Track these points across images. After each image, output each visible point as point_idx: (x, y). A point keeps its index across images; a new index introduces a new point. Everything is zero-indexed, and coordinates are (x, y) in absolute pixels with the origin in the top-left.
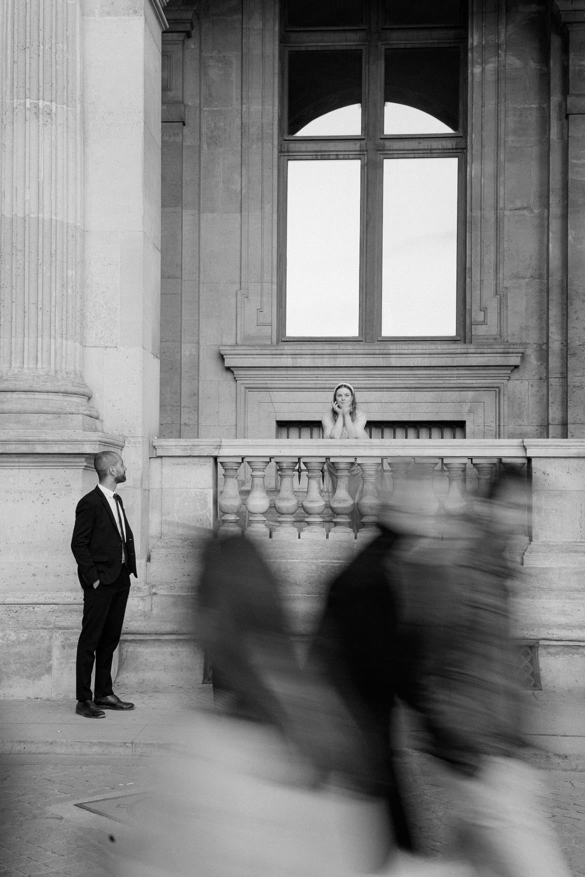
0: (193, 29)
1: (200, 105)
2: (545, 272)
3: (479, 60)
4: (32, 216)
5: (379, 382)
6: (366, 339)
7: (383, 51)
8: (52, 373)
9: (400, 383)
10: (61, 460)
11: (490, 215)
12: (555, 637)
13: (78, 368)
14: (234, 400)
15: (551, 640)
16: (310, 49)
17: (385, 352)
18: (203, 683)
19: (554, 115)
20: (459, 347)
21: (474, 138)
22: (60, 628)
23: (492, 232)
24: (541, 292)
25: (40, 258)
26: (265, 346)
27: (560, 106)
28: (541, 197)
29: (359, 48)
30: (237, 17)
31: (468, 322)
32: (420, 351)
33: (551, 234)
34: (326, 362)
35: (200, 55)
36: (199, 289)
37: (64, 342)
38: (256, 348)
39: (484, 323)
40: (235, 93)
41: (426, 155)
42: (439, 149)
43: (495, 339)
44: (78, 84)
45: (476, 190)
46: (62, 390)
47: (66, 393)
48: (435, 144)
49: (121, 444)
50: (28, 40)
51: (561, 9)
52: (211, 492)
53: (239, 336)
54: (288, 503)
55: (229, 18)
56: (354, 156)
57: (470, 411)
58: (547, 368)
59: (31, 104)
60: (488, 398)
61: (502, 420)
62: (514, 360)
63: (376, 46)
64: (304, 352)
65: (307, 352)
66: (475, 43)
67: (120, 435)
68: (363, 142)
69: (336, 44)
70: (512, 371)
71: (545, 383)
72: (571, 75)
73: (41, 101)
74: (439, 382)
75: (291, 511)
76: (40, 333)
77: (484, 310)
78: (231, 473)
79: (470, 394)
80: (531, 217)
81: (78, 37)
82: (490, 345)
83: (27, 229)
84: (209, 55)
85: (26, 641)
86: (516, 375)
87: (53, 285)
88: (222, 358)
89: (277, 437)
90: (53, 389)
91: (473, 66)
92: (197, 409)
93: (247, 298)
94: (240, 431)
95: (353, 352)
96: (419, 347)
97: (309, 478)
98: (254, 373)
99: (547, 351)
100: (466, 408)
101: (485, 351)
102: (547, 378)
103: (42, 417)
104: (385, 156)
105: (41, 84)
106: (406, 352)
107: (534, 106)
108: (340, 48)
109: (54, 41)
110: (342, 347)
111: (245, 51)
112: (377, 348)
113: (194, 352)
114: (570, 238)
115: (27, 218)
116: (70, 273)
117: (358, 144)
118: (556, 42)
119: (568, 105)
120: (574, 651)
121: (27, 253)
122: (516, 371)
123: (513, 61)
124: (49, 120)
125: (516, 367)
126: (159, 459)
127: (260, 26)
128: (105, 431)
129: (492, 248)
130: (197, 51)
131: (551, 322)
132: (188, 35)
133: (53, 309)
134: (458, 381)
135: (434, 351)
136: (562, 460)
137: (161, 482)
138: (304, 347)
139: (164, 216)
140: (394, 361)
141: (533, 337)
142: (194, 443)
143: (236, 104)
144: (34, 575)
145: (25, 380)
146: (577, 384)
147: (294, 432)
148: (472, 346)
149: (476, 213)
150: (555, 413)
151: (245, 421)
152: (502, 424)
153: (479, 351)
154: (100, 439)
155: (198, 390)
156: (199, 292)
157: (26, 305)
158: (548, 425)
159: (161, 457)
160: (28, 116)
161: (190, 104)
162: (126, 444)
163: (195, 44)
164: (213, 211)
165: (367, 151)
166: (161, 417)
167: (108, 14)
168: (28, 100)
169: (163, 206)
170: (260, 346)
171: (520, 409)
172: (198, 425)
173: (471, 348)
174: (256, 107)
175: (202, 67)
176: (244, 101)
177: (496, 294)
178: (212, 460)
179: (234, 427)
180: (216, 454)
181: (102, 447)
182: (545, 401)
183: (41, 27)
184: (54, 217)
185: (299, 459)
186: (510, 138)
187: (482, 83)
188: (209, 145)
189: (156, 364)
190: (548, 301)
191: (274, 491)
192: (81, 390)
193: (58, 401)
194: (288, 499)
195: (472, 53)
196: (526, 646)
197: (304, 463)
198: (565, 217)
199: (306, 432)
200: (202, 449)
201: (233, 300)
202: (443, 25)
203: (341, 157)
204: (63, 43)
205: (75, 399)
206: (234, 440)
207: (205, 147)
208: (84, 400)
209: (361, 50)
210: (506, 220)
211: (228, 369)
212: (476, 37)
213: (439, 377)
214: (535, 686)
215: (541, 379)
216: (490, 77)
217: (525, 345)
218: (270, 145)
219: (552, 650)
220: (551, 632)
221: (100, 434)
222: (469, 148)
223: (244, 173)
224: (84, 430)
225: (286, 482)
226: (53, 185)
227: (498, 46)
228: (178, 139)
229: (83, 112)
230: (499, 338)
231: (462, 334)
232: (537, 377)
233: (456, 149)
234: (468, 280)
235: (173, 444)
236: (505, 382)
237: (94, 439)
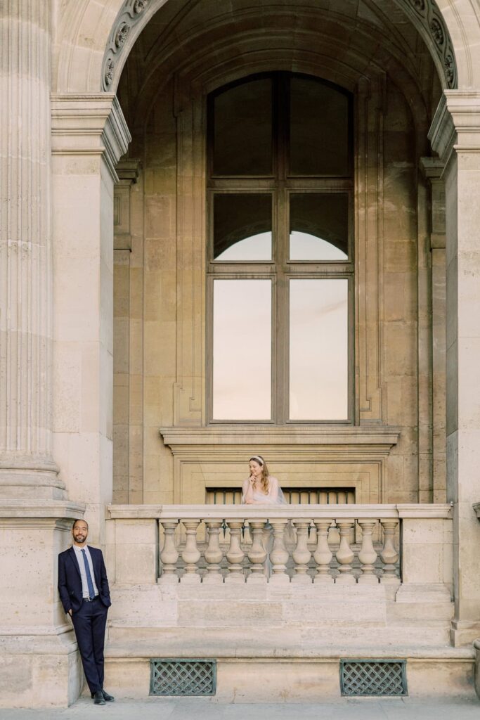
0: (137, 176)
1: (143, 236)
2: (416, 370)
3: (363, 204)
4: (12, 330)
5: (287, 457)
6: (277, 422)
7: (288, 195)
8: (29, 454)
9: (303, 457)
10: (36, 522)
11: (373, 325)
12: (419, 656)
13: (49, 450)
14: (172, 470)
15: (416, 658)
16: (231, 192)
17: (292, 432)
18: (150, 695)
19: (421, 248)
20: (350, 429)
21: (359, 264)
22: (38, 654)
23: (375, 339)
24: (413, 386)
25: (19, 363)
26: (196, 428)
27: (426, 241)
28: (412, 311)
29: (269, 192)
30: (173, 167)
31: (357, 409)
32: (320, 432)
33: (420, 341)
34: (245, 440)
35: (143, 197)
36: (143, 381)
37: (38, 429)
38: (189, 429)
39: (369, 410)
40: (171, 226)
41: (322, 277)
42: (333, 273)
43: (378, 422)
44: (49, 228)
45: (362, 305)
46: (37, 467)
47: (40, 470)
48: (330, 269)
49: (83, 509)
50: (9, 194)
51: (426, 166)
52: (154, 547)
53: (175, 420)
54: (215, 555)
55: (166, 168)
56: (266, 277)
57: (359, 480)
58: (418, 445)
59: (12, 243)
60: (373, 469)
61: (383, 487)
62: (393, 440)
63: (283, 191)
64: (227, 432)
65: (230, 432)
66: (360, 191)
67: (82, 503)
68: (273, 266)
69: (251, 189)
70: (391, 448)
71: (417, 458)
72: (433, 217)
73: (20, 242)
74: (335, 457)
75: (217, 561)
76: (19, 422)
77: (369, 400)
78: (170, 531)
79: (359, 466)
80: (405, 327)
81: (48, 191)
82: (373, 428)
83: (9, 341)
84: (150, 196)
85: (12, 664)
86: (394, 451)
87: (29, 385)
88: (162, 437)
89: (206, 503)
90: (30, 467)
91: (358, 209)
92: (142, 478)
93: (182, 389)
94: (176, 498)
95: (267, 432)
96: (319, 428)
97: (231, 535)
98: (187, 449)
99: (418, 432)
100: (356, 477)
101: (370, 432)
102: (418, 454)
103: (21, 489)
104: (291, 277)
105: (20, 228)
106: (308, 432)
107: (406, 241)
108: (254, 192)
109: (29, 195)
110: (258, 428)
111: (179, 194)
112: (286, 429)
113: (139, 433)
114: (434, 344)
115: (9, 333)
116: (42, 374)
117: (269, 267)
118: (422, 192)
119: (432, 241)
120: (433, 666)
121: (8, 360)
122: (394, 447)
123: (389, 206)
124: (26, 256)
125: (394, 445)
126: (113, 521)
127: (191, 174)
128: (70, 499)
129: (375, 351)
130: (142, 194)
131: (420, 410)
132: (134, 181)
133: (29, 403)
134: (350, 456)
135: (331, 432)
136: (425, 520)
137: (115, 539)
138: (228, 428)
139: (116, 324)
140: (299, 440)
141: (407, 422)
142: (141, 508)
143: (172, 235)
144: (17, 612)
145: (7, 459)
146: (441, 459)
147: (220, 496)
148: (359, 428)
149: (362, 323)
150: (424, 482)
151: (180, 488)
152: (383, 490)
153: (365, 432)
154: (67, 506)
155: (143, 463)
156: (143, 384)
157: (8, 400)
158: (419, 490)
159: (114, 519)
160: (9, 253)
161: (135, 235)
162: (87, 509)
163: (139, 188)
164: (154, 319)
165: (276, 273)
166: (114, 485)
167: (72, 172)
168: (9, 241)
169: (115, 316)
170: (192, 427)
171: (397, 478)
172: (143, 491)
173: (359, 430)
174: (188, 238)
175: (145, 205)
176: (179, 233)
177: (379, 387)
178: (155, 521)
179: (172, 493)
180: (157, 516)
181: (69, 512)
182: (417, 472)
183: (20, 183)
184: (30, 332)
185: (224, 520)
186: (387, 265)
187: (366, 221)
188: (150, 267)
189: (110, 445)
190: (418, 393)
191: (204, 544)
192: (52, 467)
193: (33, 476)
194: (215, 552)
195: (358, 198)
196: (397, 663)
197: (228, 523)
198: (430, 327)
199: (229, 496)
200: (147, 513)
201: (171, 391)
202: (334, 176)
203: (256, 277)
204: (36, 196)
205: (47, 474)
206: (172, 505)
207: (147, 268)
208: (53, 475)
209: (271, 194)
210: (385, 329)
211: (167, 446)
212: (360, 186)
213: (334, 453)
214: (403, 693)
215: (413, 454)
216: (372, 218)
217: (401, 427)
218: (199, 268)
219: (417, 666)
220: (415, 652)
221: (67, 502)
222: (356, 272)
223: (179, 289)
224: (54, 499)
225: (213, 538)
226: (29, 306)
227: (378, 194)
228: (126, 263)
229: (52, 248)
230: (381, 422)
231: (352, 419)
232: (410, 453)
233: (346, 272)
234: (356, 376)
235: (124, 509)
236: (386, 456)
237: (62, 506)
